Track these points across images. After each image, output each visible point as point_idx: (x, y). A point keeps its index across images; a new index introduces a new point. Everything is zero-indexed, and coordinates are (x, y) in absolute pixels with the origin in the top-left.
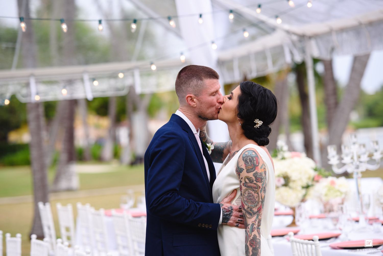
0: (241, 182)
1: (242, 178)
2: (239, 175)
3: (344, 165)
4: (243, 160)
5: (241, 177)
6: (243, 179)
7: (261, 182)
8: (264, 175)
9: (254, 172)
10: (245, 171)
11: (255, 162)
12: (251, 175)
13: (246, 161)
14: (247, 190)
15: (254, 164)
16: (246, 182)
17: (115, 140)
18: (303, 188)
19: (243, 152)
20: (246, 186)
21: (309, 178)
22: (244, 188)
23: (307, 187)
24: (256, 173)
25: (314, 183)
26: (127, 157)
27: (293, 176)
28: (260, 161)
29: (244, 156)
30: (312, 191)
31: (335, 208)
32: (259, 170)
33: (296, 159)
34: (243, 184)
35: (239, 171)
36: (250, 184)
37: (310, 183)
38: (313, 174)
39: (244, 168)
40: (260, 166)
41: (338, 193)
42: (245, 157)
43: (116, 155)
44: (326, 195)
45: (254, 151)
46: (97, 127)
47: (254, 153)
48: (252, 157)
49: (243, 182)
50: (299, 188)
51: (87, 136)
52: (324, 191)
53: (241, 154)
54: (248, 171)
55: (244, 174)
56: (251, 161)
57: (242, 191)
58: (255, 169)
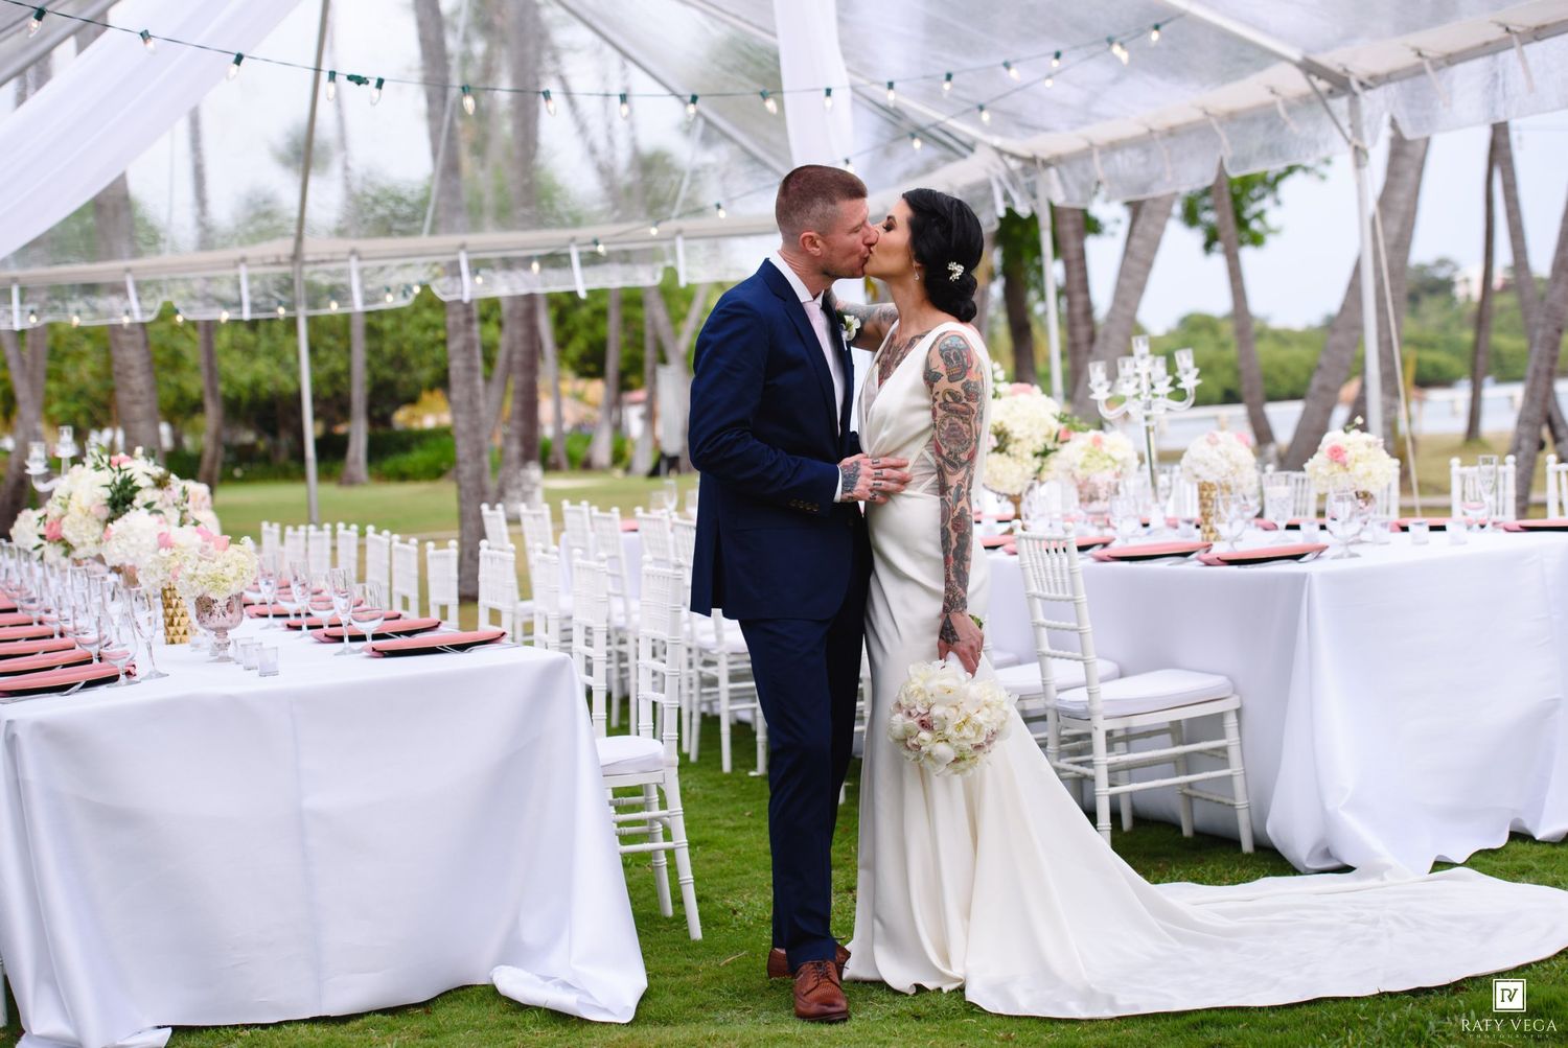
0: (935, 400)
1: (938, 393)
2: (932, 387)
3: (1122, 400)
4: (941, 355)
5: (935, 391)
6: (940, 394)
7: (977, 400)
8: (981, 387)
9: (964, 380)
10: (946, 377)
11: (965, 360)
12: (957, 386)
13: (947, 359)
14: (947, 417)
15: (963, 365)
16: (946, 401)
17: (618, 428)
18: (1036, 455)
19: (937, 339)
20: (945, 409)
21: (1048, 436)
22: (941, 413)
23: (1045, 453)
24: (968, 383)
25: (1058, 445)
26: (643, 461)
27: (1016, 429)
28: (974, 358)
29: (943, 348)
30: (1053, 462)
31: (1102, 494)
32: (972, 377)
33: (1022, 397)
34: (940, 405)
35: (930, 378)
36: (955, 405)
37: (1050, 447)
38: (1056, 426)
39: (944, 373)
40: (974, 368)
41: (1109, 462)
42: (946, 350)
43: (619, 457)
44: (1083, 466)
45: (961, 338)
46: (579, 397)
47: (961, 342)
48: (960, 350)
49: (940, 400)
50: (1029, 456)
51: (559, 419)
52: (1079, 458)
53: (934, 343)
54: (951, 379)
55: (943, 384)
56: (957, 358)
57: (938, 419)
58: (965, 376)
